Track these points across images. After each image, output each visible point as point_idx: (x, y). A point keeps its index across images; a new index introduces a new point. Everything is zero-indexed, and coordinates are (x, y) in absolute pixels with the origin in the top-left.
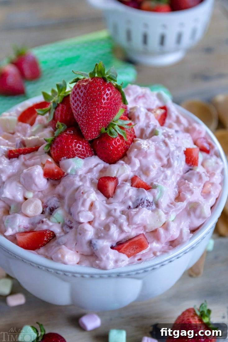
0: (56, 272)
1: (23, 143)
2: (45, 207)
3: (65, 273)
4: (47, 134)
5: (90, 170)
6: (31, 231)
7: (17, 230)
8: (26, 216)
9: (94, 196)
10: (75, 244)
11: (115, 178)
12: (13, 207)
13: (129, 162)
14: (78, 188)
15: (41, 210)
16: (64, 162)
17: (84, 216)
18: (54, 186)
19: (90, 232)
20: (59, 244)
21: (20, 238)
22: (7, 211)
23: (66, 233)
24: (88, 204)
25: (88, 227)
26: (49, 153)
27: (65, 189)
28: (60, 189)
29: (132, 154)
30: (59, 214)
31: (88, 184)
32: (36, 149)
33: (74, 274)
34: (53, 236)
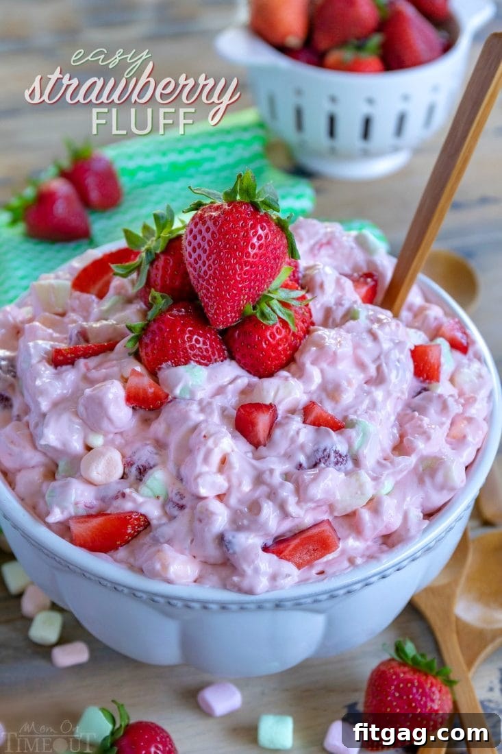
0: (152, 599)
1: (83, 335)
2: (128, 464)
3: (169, 600)
4: (132, 316)
5: (220, 391)
6: (101, 514)
7: (72, 511)
8: (90, 483)
9: (228, 443)
10: (189, 541)
11: (271, 408)
12: (62, 465)
13: (300, 374)
14: (195, 428)
15: (119, 471)
16: (168, 372)
17: (209, 484)
18: (146, 422)
19: (221, 517)
20: (156, 541)
21: (76, 528)
22: (51, 473)
23: (172, 518)
24: (216, 459)
25: (217, 507)
26: (137, 356)
27: (169, 429)
28: (159, 427)
29: (307, 358)
30: (158, 479)
31: (216, 418)
32: (110, 347)
33: (187, 603)
34: (145, 524)
